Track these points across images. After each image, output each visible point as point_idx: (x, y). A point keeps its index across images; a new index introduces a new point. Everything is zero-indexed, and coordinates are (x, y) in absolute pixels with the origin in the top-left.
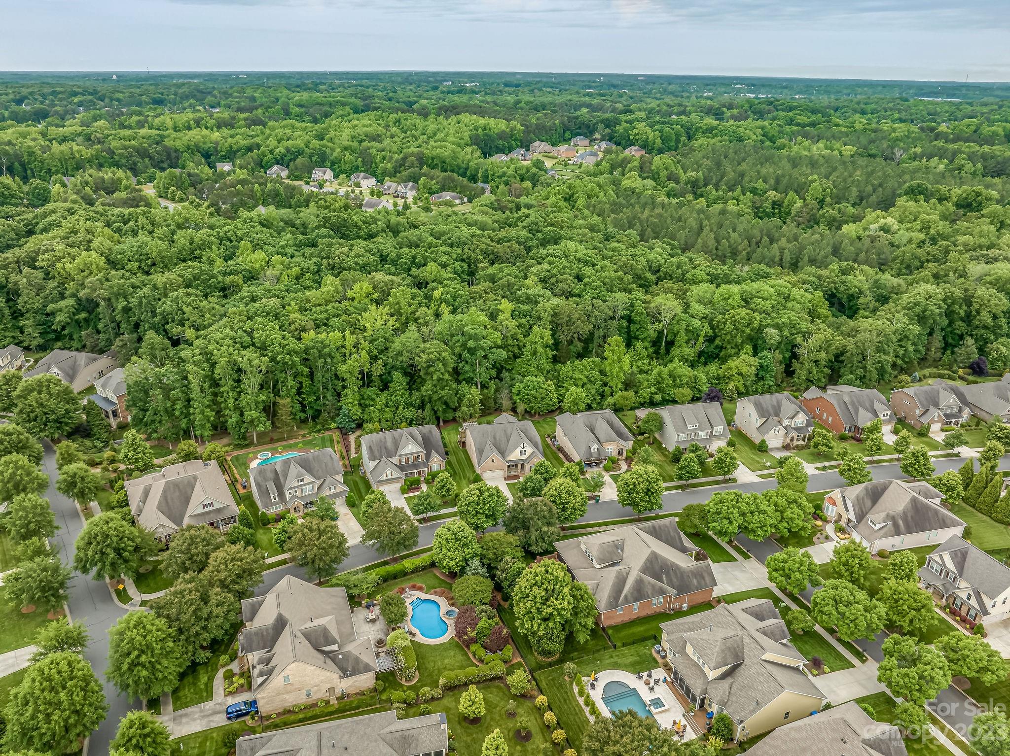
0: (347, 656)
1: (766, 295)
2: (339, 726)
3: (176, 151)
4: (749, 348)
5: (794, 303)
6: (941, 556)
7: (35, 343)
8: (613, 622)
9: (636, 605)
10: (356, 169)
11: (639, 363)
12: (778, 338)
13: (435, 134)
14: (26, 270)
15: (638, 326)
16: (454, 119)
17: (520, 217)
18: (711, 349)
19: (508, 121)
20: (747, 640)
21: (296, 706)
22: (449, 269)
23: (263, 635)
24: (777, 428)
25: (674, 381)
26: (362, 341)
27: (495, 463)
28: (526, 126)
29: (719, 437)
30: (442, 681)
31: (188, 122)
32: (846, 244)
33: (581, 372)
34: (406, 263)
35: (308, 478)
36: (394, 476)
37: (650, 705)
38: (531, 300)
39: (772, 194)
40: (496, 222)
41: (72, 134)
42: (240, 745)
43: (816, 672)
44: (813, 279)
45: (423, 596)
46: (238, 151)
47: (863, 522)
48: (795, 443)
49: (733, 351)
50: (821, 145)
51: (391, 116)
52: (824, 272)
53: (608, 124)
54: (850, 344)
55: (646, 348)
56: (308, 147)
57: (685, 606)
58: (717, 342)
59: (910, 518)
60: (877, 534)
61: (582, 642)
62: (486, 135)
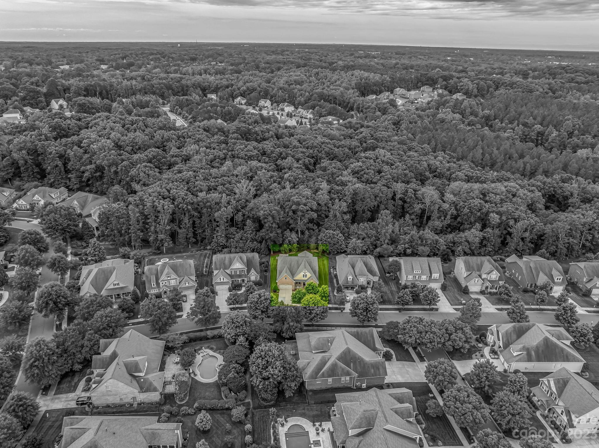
0: (146, 380)
1: (499, 191)
2: (116, 420)
3: (187, 86)
4: (478, 226)
5: (518, 199)
6: (549, 381)
7: (75, 187)
8: (314, 388)
9: (330, 380)
10: (284, 101)
11: (405, 229)
12: (498, 221)
13: (336, 82)
14: (75, 147)
15: (408, 205)
16: (350, 73)
17: (357, 133)
18: (455, 224)
19: (382, 75)
20: (380, 414)
21: (113, 404)
22: (300, 162)
23: (103, 361)
24: (477, 279)
25: (422, 242)
26: (232, 200)
27: (287, 280)
28: (393, 79)
29: (435, 281)
30: (196, 405)
31: (200, 70)
32: (573, 163)
33: (363, 230)
34: (275, 157)
35: (174, 276)
36: (225, 281)
37: (312, 444)
38: (343, 184)
39: (538, 127)
40: (343, 135)
41: (136, 76)
42: (65, 421)
43: (431, 444)
44: (539, 183)
45: (211, 353)
46: (221, 88)
47: (508, 349)
48: (489, 290)
49: (468, 226)
50: (588, 96)
51: (314, 70)
52: (549, 180)
53: (446, 79)
54: (548, 229)
55: (412, 220)
56: (259, 87)
57: (364, 386)
58: (459, 219)
59: (540, 351)
60: (514, 359)
61: (287, 396)
62: (366, 83)
